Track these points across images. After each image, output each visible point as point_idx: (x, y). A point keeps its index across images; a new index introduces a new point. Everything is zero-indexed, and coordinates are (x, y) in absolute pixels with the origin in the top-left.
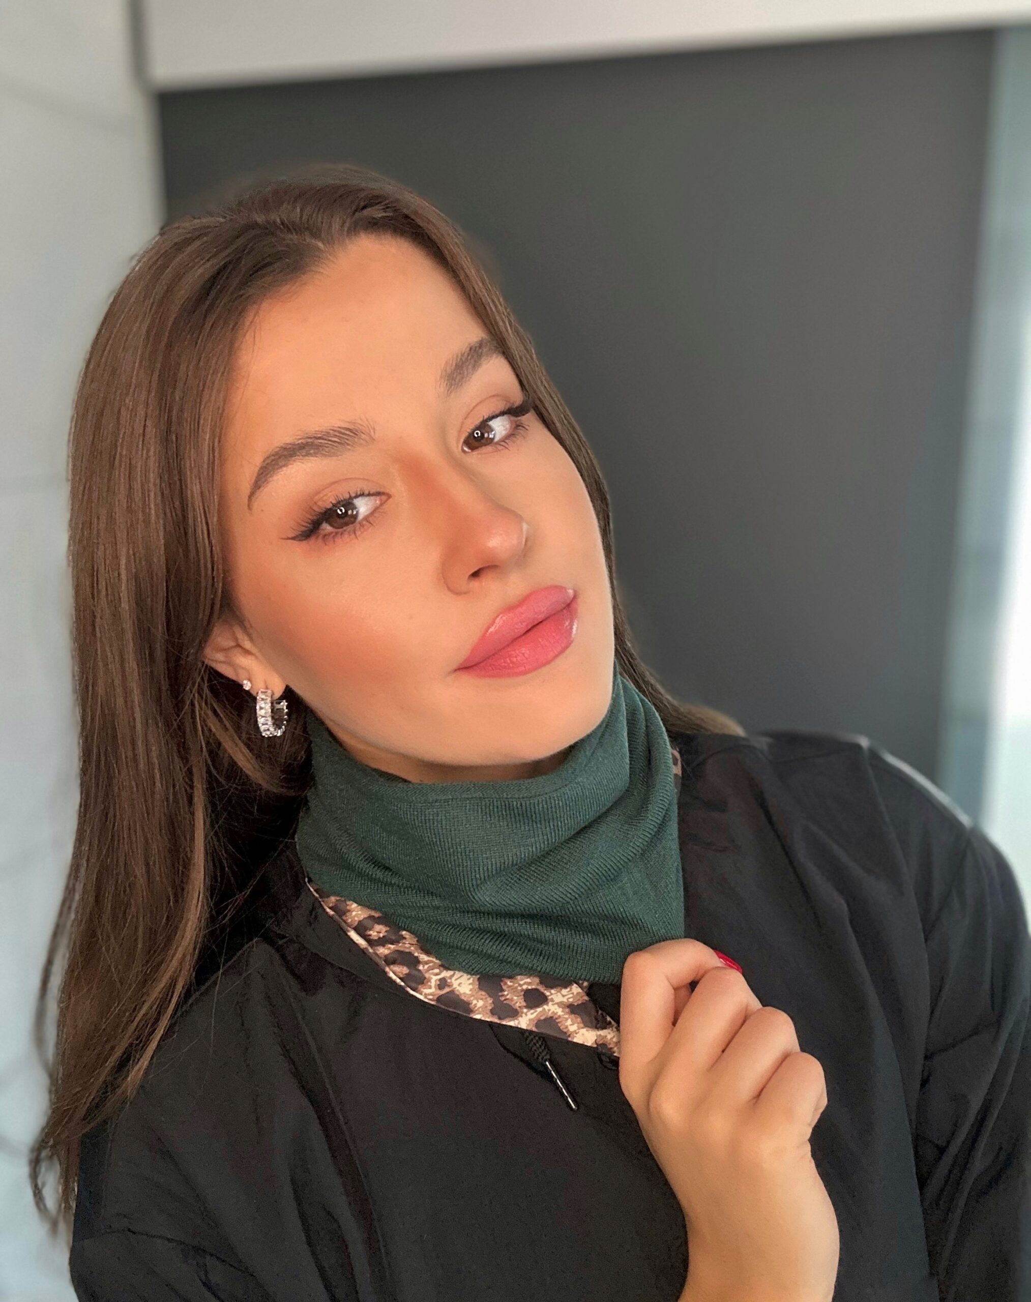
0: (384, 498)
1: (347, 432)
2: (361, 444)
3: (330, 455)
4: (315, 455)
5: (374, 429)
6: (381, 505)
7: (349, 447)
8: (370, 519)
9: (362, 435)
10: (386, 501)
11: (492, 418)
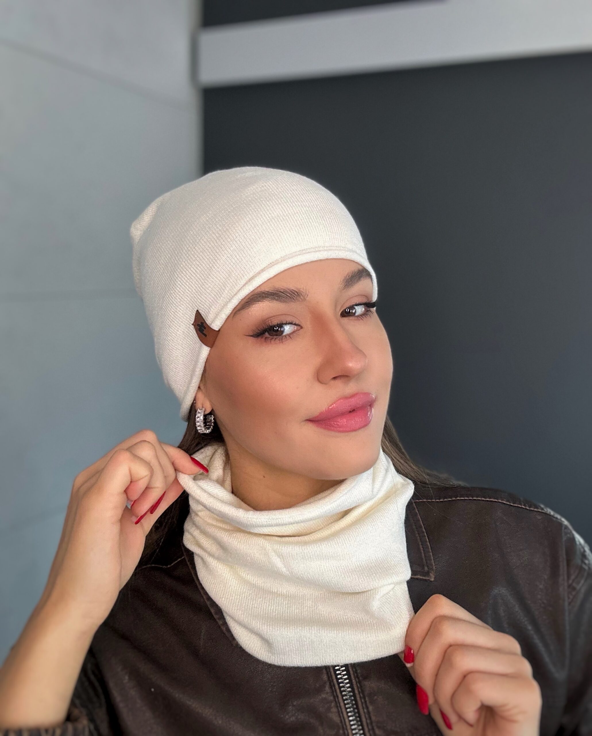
0: (299, 328)
1: (296, 293)
2: (299, 301)
3: (284, 302)
4: (277, 300)
5: (307, 296)
6: (297, 330)
7: (293, 300)
8: (291, 336)
9: (301, 296)
10: (300, 330)
11: (357, 305)
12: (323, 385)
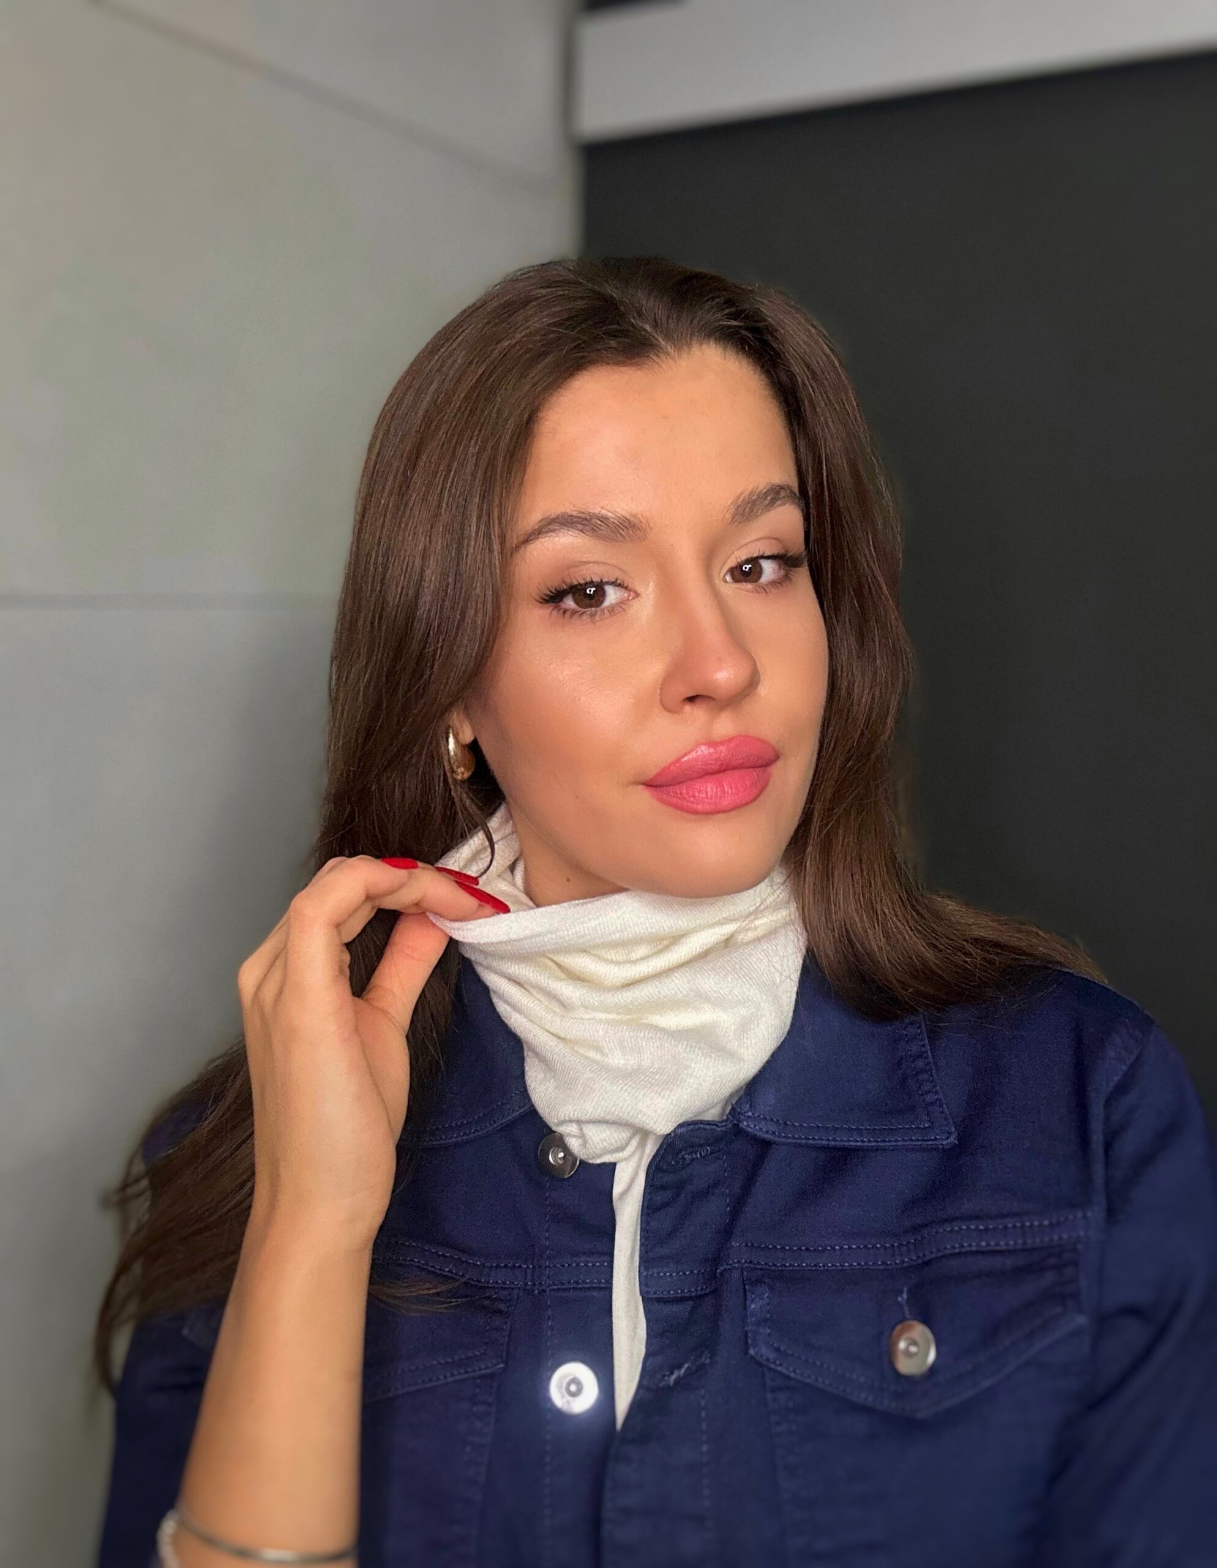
0: (632, 595)
1: (625, 523)
2: (635, 541)
3: (604, 539)
4: (587, 532)
5: (651, 529)
7: (620, 537)
9: (639, 531)
11: (766, 557)
12: (670, 714)
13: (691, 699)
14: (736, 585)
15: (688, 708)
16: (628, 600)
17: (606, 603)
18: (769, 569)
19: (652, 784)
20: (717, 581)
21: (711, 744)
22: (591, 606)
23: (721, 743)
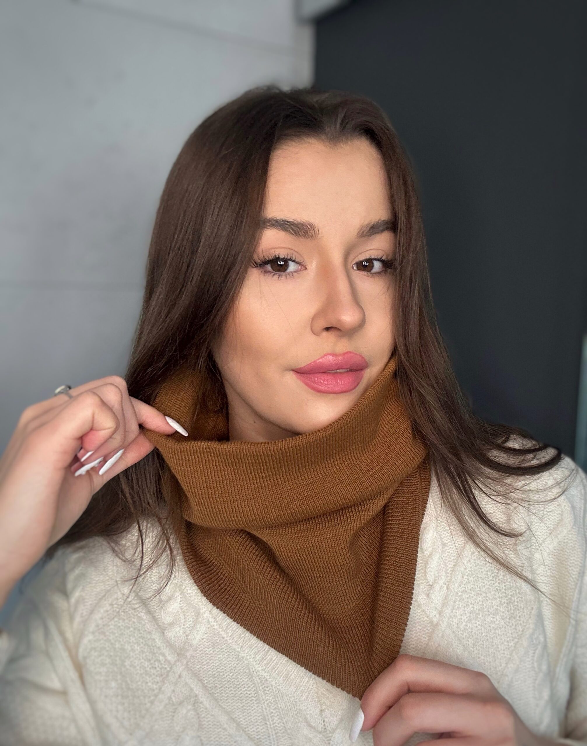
0: (303, 268)
10: (303, 270)
11: (376, 259)
12: (315, 336)
13: (328, 329)
14: (358, 272)
15: (325, 334)
16: (300, 270)
17: (288, 271)
18: (377, 265)
19: (299, 372)
20: (350, 267)
21: (333, 355)
22: (279, 271)
23: (340, 355)
